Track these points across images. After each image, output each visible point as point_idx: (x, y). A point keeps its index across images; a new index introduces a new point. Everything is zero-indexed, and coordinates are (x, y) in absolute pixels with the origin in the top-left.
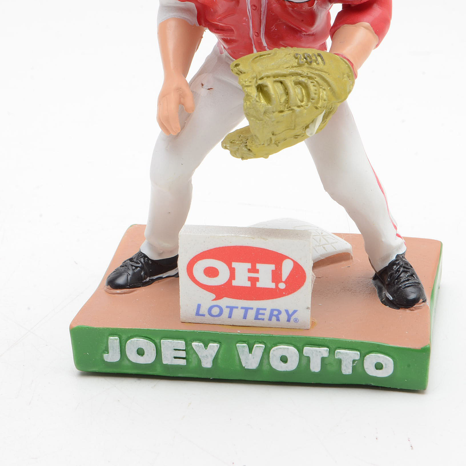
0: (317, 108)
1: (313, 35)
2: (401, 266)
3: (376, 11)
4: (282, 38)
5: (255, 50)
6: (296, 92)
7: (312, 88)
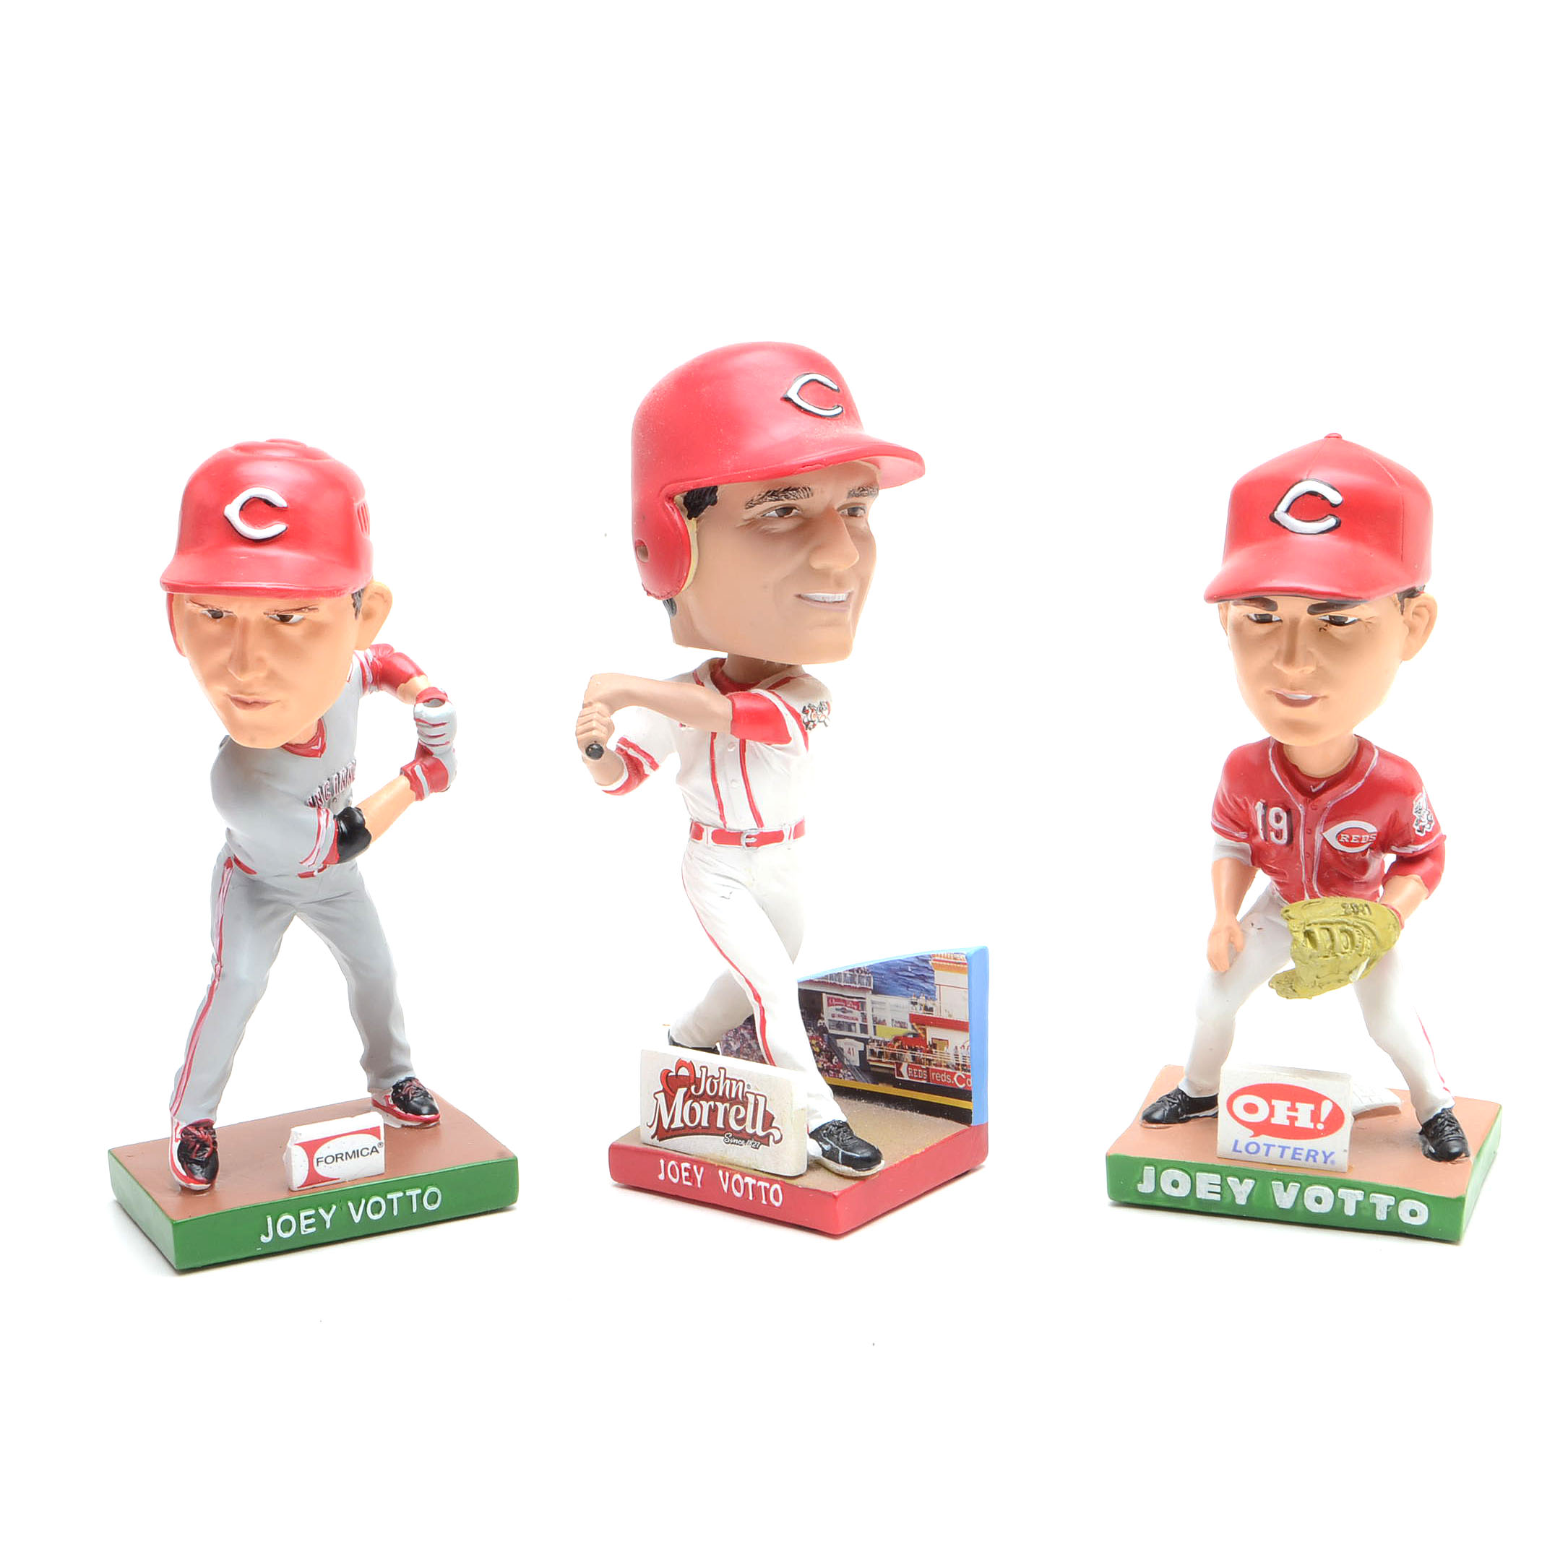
0: (1360, 955)
1: (1365, 883)
2: (1446, 1120)
3: (1428, 865)
4: (1333, 885)
5: (1306, 895)
6: (1341, 939)
7: (1357, 936)
